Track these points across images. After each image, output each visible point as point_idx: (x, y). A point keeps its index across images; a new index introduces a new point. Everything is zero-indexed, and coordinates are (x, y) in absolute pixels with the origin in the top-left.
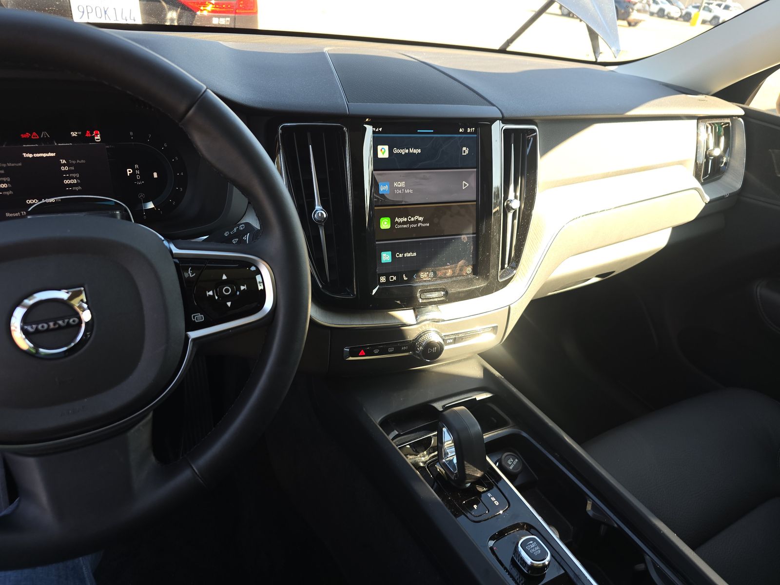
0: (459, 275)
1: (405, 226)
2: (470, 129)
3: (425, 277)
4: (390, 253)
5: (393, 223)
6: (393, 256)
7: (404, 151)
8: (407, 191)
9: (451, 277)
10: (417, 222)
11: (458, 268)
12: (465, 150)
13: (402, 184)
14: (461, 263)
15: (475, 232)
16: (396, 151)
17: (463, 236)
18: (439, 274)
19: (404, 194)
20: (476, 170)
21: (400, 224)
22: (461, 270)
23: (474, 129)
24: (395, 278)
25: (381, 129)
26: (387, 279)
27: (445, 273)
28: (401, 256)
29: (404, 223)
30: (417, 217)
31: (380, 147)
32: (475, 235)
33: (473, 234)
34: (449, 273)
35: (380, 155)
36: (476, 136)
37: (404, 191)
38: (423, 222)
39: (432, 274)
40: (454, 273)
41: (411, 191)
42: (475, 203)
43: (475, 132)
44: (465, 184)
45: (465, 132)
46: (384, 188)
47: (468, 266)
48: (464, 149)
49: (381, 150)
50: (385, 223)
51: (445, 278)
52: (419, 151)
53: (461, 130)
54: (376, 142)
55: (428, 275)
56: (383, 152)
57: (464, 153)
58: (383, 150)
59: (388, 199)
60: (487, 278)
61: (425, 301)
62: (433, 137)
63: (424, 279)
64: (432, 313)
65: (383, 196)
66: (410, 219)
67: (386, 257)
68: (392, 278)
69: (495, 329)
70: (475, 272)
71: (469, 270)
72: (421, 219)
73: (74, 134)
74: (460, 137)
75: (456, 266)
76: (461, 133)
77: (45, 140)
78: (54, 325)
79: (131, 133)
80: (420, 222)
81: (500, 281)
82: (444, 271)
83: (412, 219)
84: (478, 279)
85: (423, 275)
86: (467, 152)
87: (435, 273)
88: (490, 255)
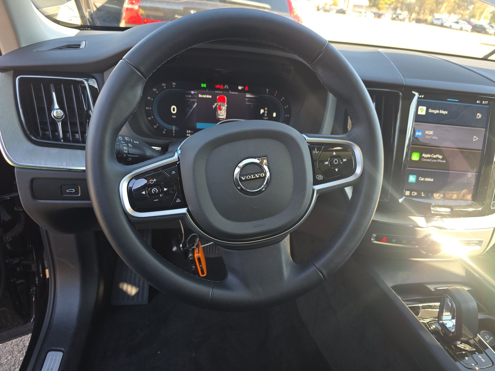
0: (462, 199)
1: (428, 160)
2: (485, 101)
3: (437, 197)
4: (415, 176)
5: (421, 157)
6: (417, 179)
7: (436, 112)
8: (434, 138)
9: (456, 200)
10: (437, 158)
11: (461, 194)
12: (479, 116)
13: (431, 133)
14: (464, 191)
15: (478, 171)
16: (430, 111)
17: (468, 173)
18: (447, 196)
19: (432, 139)
20: (484, 129)
21: (426, 158)
22: (464, 196)
23: (487, 102)
24: (416, 194)
25: (423, 96)
26: (411, 193)
27: (452, 196)
28: (422, 179)
29: (428, 158)
30: (438, 156)
31: (420, 107)
32: (477, 174)
33: (476, 172)
34: (455, 196)
35: (420, 113)
36: (488, 106)
37: (432, 137)
38: (442, 159)
39: (442, 195)
40: (458, 197)
41: (436, 138)
42: (481, 152)
43: (488, 104)
44: (475, 138)
45: (481, 103)
46: (418, 134)
47: (469, 194)
48: (478, 114)
49: (421, 109)
50: (416, 156)
51: (451, 199)
52: (446, 112)
53: (478, 102)
54: (419, 104)
55: (439, 196)
56: (422, 111)
57: (478, 117)
58: (422, 109)
59: (421, 142)
60: (483, 204)
61: (435, 213)
62: (457, 105)
63: (436, 198)
64: (437, 221)
65: (417, 138)
66: (433, 156)
67: (412, 179)
68: (414, 194)
69: (480, 243)
70: (474, 198)
71: (469, 197)
72: (440, 157)
73: (240, 88)
74: (476, 106)
75: (460, 193)
76: (478, 104)
77: (226, 90)
78: (254, 176)
79: (267, 90)
80: (439, 159)
81: (492, 208)
82: (451, 195)
83: (435, 156)
84: (476, 204)
85: (436, 195)
86: (480, 117)
87: (444, 194)
88: (487, 189)
